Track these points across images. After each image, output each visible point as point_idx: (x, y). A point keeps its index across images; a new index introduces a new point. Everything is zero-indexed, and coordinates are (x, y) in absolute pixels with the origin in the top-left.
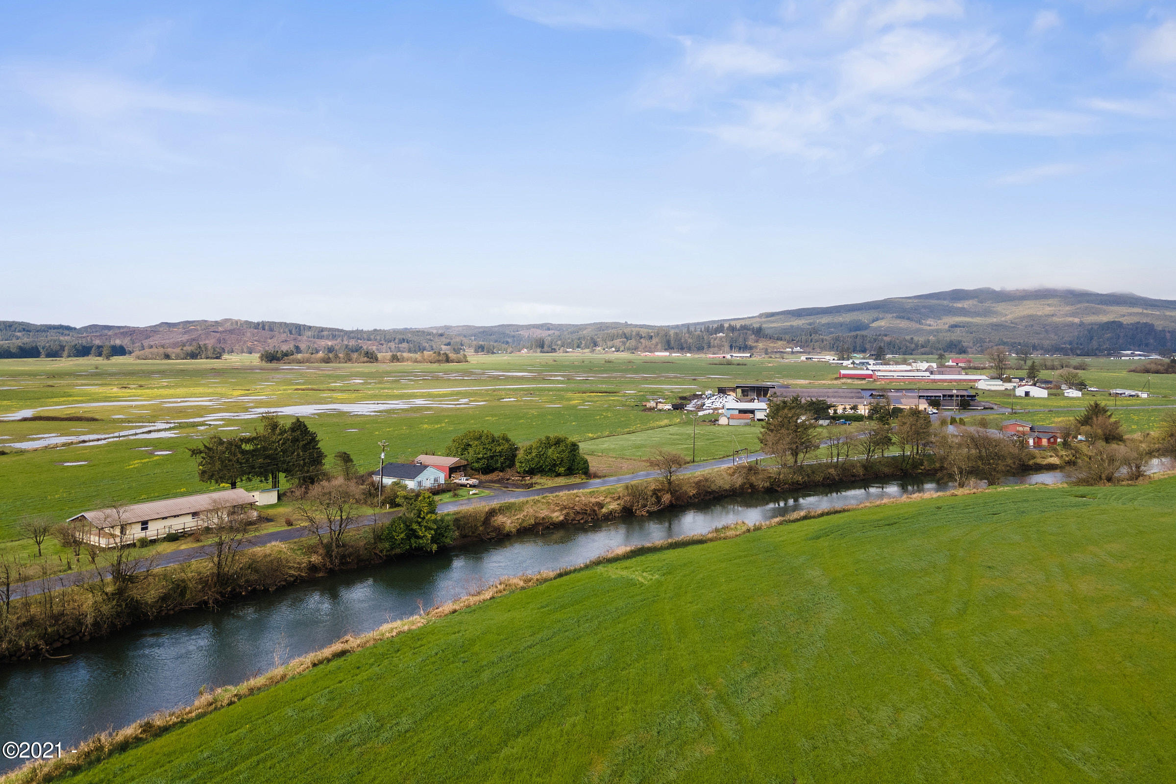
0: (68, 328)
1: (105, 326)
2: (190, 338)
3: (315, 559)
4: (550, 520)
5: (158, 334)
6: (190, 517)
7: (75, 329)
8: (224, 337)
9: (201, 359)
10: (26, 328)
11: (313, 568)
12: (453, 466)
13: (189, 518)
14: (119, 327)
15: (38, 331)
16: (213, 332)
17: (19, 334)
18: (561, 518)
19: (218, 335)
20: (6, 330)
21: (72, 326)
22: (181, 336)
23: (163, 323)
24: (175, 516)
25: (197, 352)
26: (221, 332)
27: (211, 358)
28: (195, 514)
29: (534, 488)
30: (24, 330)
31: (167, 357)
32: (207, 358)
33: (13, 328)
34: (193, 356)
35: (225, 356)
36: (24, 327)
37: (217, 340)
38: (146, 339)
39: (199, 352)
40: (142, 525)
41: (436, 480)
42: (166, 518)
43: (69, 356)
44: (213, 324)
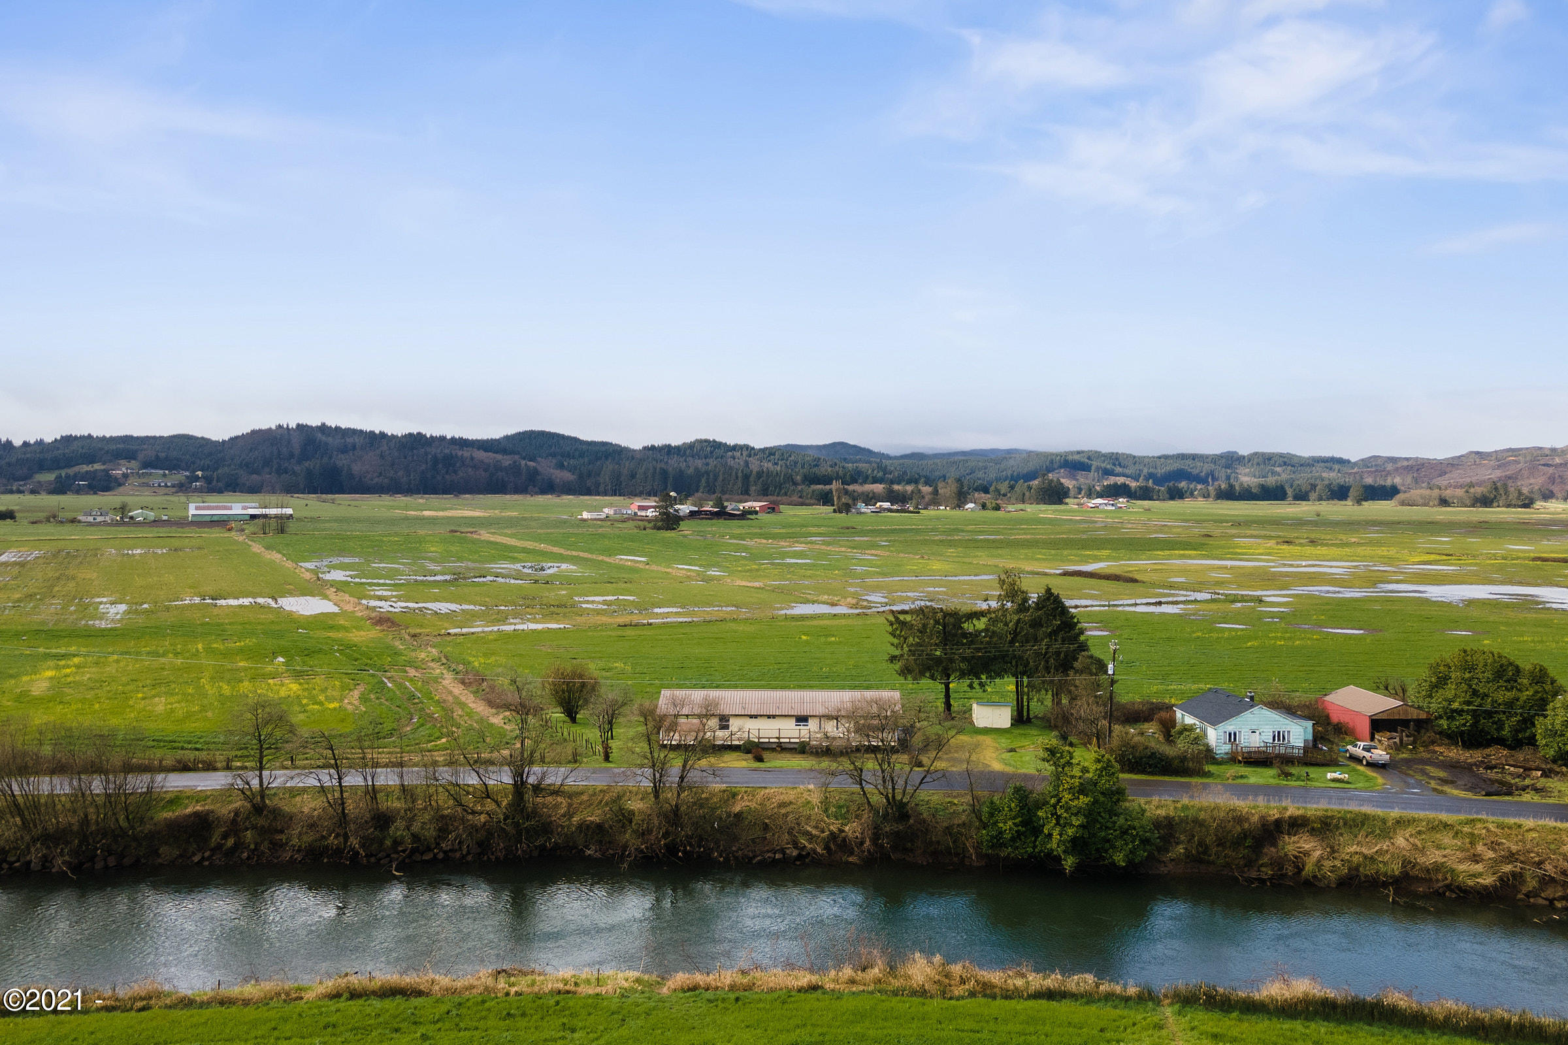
0: (1341, 461)
1: (1388, 458)
2: (1504, 474)
3: (852, 829)
4: (1449, 876)
5: (1458, 469)
6: (793, 721)
7: (1349, 461)
8: (1561, 474)
9: (1498, 506)
10: (1287, 461)
11: (838, 843)
12: (1384, 717)
13: (792, 723)
14: (1407, 459)
15: (1301, 465)
16: (1544, 465)
17: (1278, 469)
18: (1488, 880)
19: (1551, 470)
20: (1265, 464)
21: (1345, 457)
22: (1489, 472)
23: (1472, 452)
24: (769, 717)
25: (1493, 496)
26: (1556, 466)
27: (1515, 506)
28: (802, 719)
29: (1516, 799)
30: (1285, 464)
31: (1444, 502)
32: (1508, 506)
33: (1272, 462)
34: (1486, 501)
35: (1539, 504)
36: (1285, 460)
37: (1549, 478)
38: (1441, 476)
39: (1495, 496)
40: (720, 720)
41: (1278, 736)
42: (774, 717)
43: (1320, 499)
44: (1548, 452)
